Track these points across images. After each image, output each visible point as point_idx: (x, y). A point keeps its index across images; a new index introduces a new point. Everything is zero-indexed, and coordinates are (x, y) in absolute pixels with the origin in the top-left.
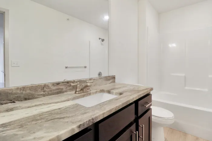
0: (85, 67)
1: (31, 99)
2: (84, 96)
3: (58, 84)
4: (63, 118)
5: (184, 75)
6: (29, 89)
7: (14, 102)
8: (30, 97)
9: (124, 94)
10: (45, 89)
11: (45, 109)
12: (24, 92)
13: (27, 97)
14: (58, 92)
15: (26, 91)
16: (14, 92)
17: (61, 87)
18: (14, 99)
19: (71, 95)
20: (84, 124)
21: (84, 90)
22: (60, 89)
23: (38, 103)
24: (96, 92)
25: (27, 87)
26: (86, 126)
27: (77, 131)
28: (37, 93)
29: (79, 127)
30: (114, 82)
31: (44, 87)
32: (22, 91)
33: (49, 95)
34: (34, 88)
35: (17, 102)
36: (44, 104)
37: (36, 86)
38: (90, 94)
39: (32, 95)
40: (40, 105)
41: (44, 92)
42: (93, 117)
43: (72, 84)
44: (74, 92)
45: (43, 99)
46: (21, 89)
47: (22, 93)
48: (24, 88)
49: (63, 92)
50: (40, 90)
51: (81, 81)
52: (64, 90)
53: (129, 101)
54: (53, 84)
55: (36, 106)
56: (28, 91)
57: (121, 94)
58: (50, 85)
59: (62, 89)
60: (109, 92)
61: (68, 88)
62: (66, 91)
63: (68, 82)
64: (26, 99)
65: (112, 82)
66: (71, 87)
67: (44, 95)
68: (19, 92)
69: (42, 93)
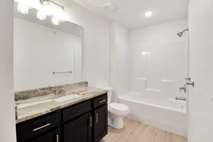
0: (71, 72)
1: (27, 99)
2: (60, 96)
3: (44, 89)
4: (45, 107)
5: (145, 79)
6: (26, 93)
7: (17, 100)
8: (26, 98)
9: (86, 95)
10: (35, 92)
11: (36, 103)
12: (23, 95)
13: (24, 97)
14: (43, 94)
15: (24, 94)
16: (17, 94)
17: (46, 91)
18: (17, 99)
19: (52, 96)
20: (53, 109)
21: (61, 93)
22: (45, 92)
23: (31, 101)
24: (69, 94)
25: (25, 92)
26: (54, 110)
27: (50, 112)
28: (30, 95)
29: (51, 110)
30: (87, 86)
31: (34, 91)
32: (21, 94)
33: (38, 96)
34: (29, 92)
35: (19, 101)
36: (35, 101)
37: (30, 91)
38: (65, 95)
39: (28, 96)
40: (33, 102)
41: (35, 94)
42: (59, 106)
43: (53, 89)
44: (54, 94)
45: (34, 98)
46: (21, 93)
47: (22, 95)
48: (23, 93)
49: (47, 94)
50: (32, 93)
51: (59, 87)
52: (48, 93)
53: (85, 99)
54: (41, 90)
55: (30, 102)
56: (25, 94)
57: (84, 95)
58: (39, 90)
59: (47, 92)
60: (78, 94)
61: (51, 92)
62: (49, 94)
63: (50, 88)
64: (24, 99)
65: (85, 86)
66: (52, 91)
67: (35, 96)
68: (20, 94)
69: (34, 95)
